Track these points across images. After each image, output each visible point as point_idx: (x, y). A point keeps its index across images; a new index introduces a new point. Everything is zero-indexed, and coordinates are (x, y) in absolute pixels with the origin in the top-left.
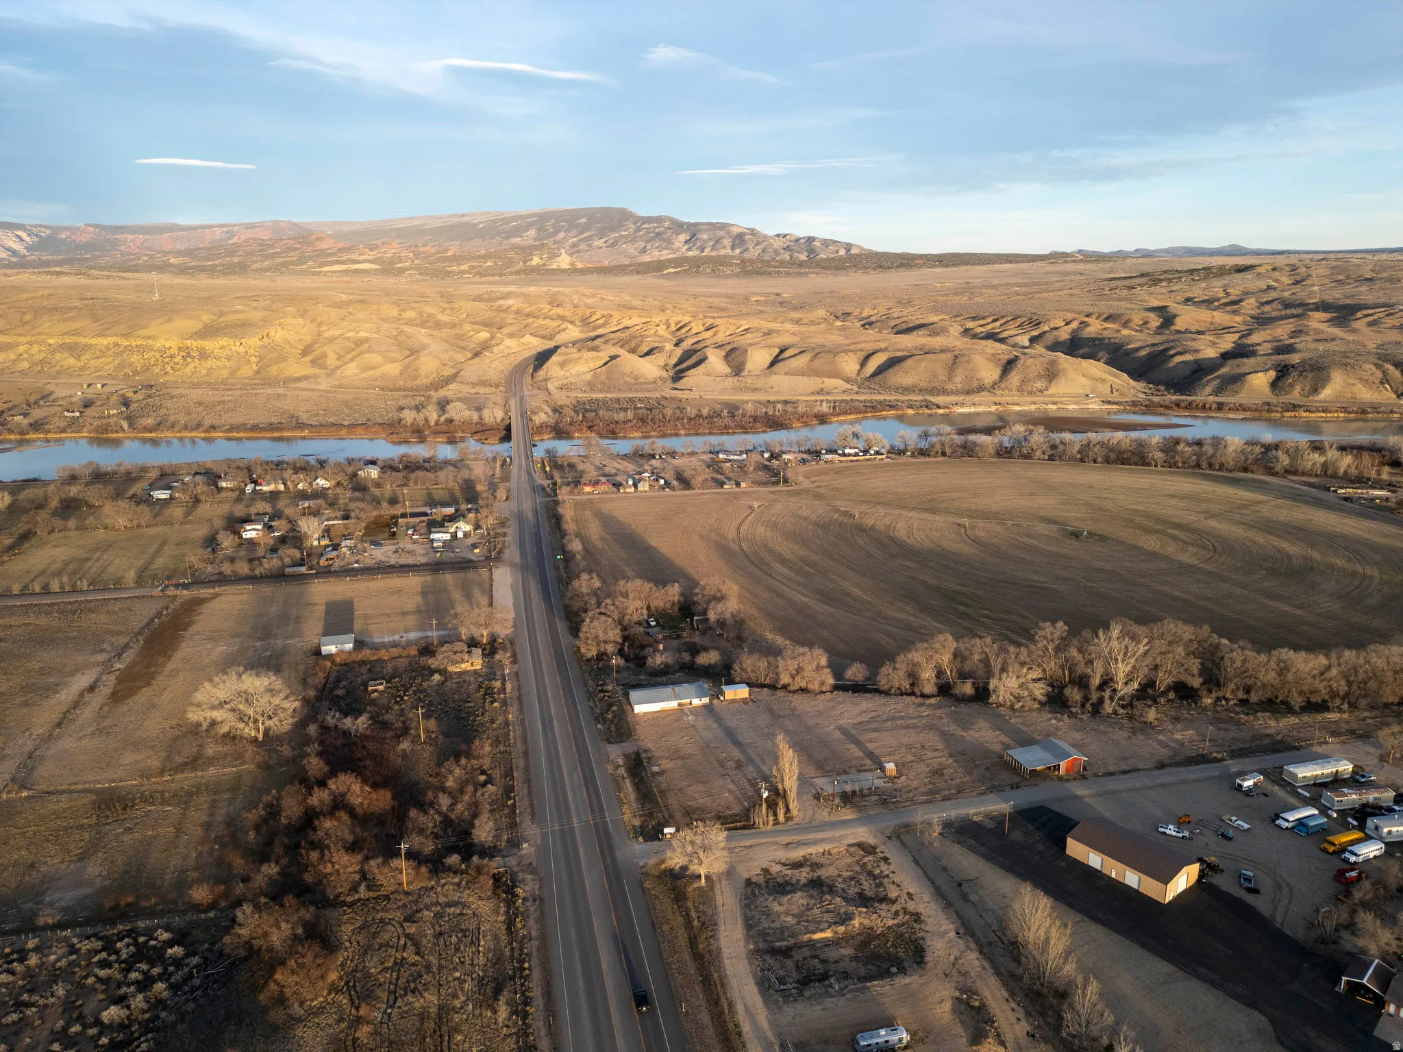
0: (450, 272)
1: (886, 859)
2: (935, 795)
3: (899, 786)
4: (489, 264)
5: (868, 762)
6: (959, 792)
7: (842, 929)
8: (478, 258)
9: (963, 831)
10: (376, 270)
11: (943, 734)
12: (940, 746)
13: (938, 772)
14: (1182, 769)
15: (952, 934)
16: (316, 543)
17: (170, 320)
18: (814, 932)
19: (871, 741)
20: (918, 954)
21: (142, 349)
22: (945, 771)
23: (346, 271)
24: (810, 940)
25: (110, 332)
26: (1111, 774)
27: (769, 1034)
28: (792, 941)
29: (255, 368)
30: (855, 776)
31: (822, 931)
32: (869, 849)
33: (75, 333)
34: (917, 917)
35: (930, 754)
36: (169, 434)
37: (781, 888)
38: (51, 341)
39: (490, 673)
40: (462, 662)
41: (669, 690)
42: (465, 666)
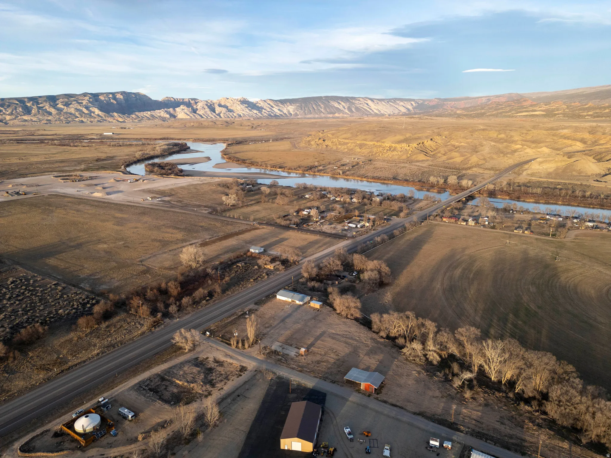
0: (581, 116)
1: (240, 376)
2: (299, 368)
3: (296, 359)
4: (607, 111)
7: (186, 384)
8: (600, 108)
9: (280, 383)
10: (542, 115)
11: (354, 352)
12: (343, 355)
13: (319, 362)
16: (315, 219)
17: (395, 136)
18: (178, 379)
20: (185, 404)
21: (380, 146)
22: (322, 363)
23: (526, 116)
24: (175, 382)
25: (374, 140)
26: (385, 402)
27: (116, 393)
28: (170, 378)
29: (409, 155)
30: (291, 348)
31: (180, 381)
32: (243, 370)
33: (365, 140)
35: (332, 355)
36: (351, 177)
37: (199, 364)
38: (358, 142)
39: (272, 271)
40: (268, 265)
41: (293, 294)
42: (268, 267)
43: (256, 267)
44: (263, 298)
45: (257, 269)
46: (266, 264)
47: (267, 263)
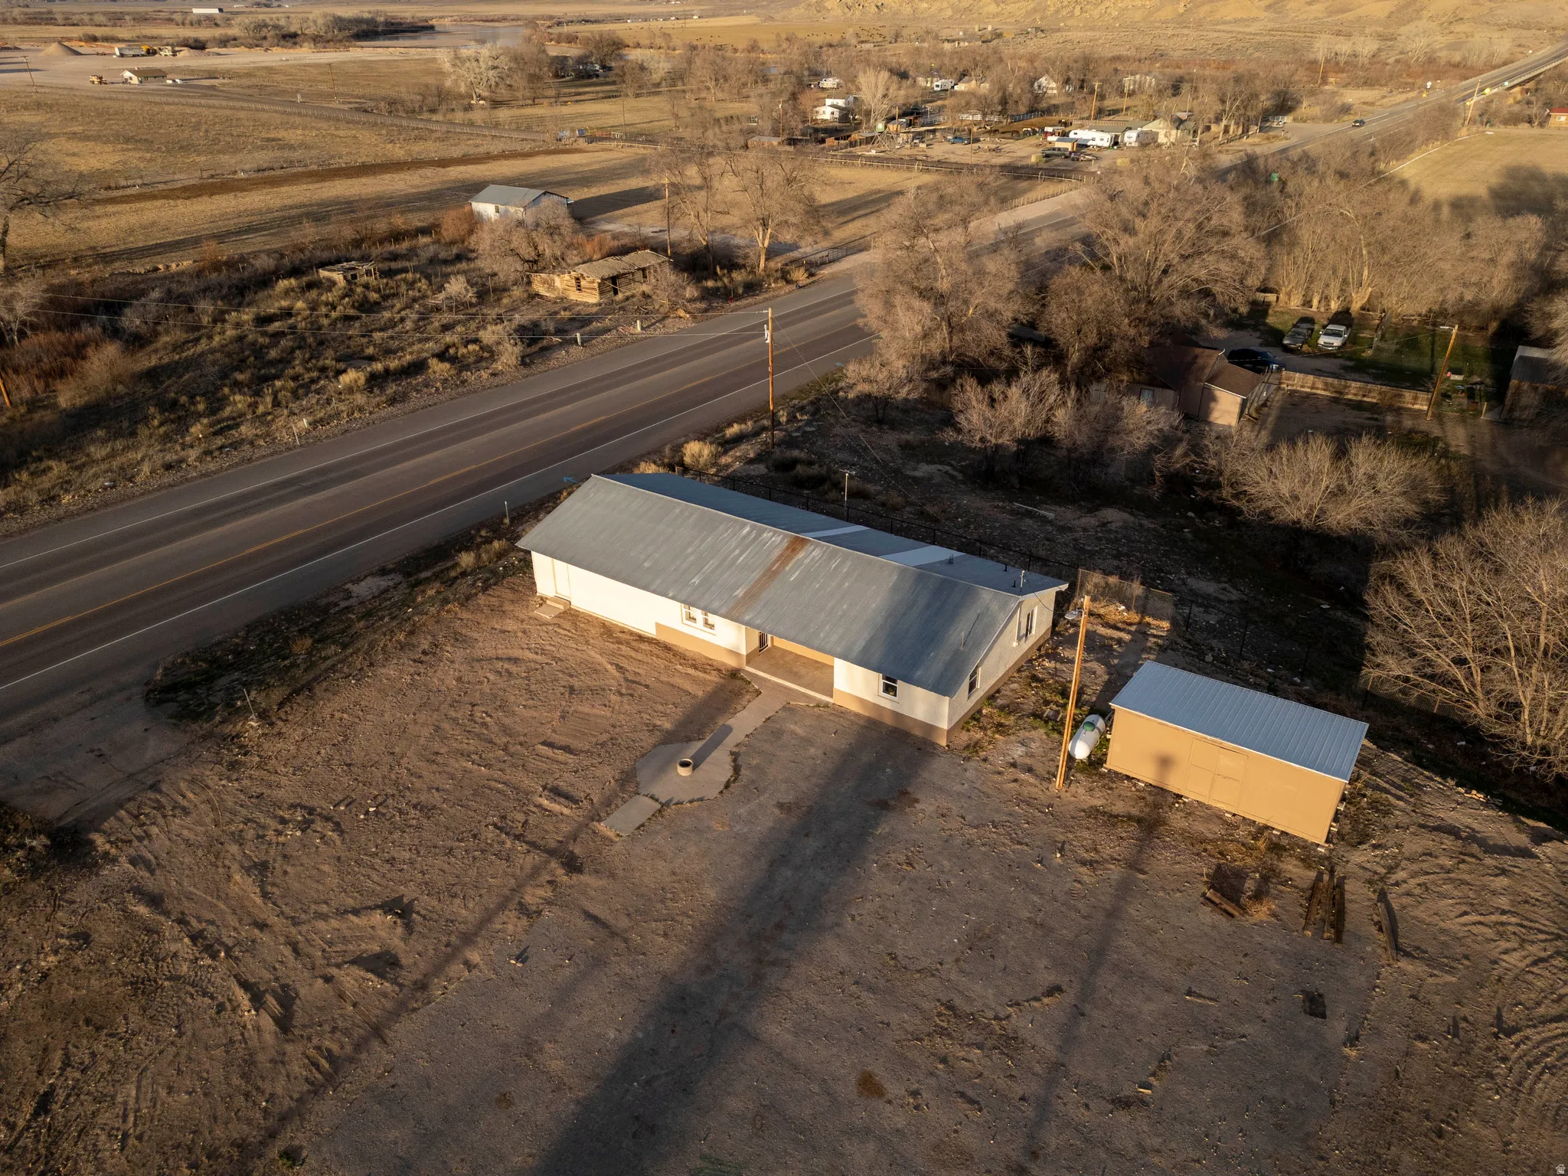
39: (582, 321)
40: (559, 264)
41: (775, 538)
42: (562, 282)
43: (456, 286)
44: (365, 588)
45: (457, 305)
46: (536, 264)
47: (548, 248)
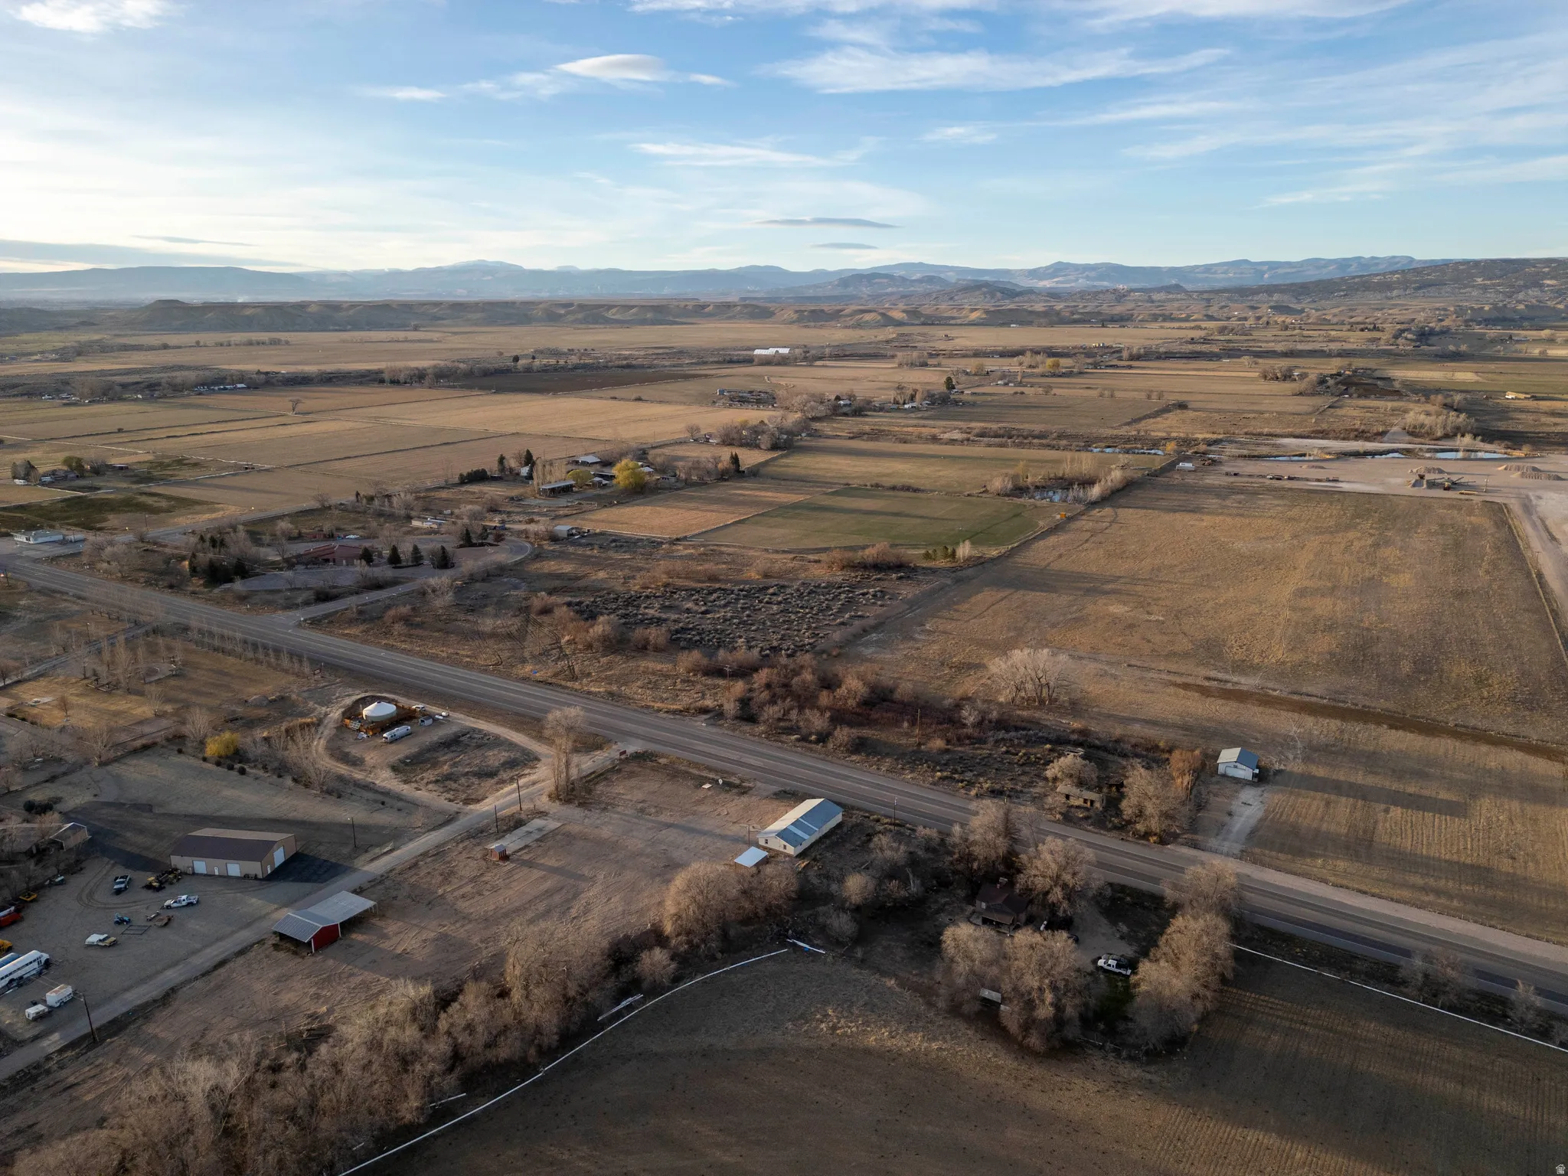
1: (450, 800)
2: (438, 853)
3: (478, 849)
5: (526, 857)
6: (415, 865)
9: (397, 836)
11: (466, 918)
12: (462, 905)
13: (447, 876)
14: (139, 1002)
15: (377, 782)
19: (543, 877)
20: (395, 769)
22: (440, 878)
26: (241, 952)
30: (528, 841)
32: (467, 801)
34: (406, 782)
35: (468, 889)
37: (511, 764)
